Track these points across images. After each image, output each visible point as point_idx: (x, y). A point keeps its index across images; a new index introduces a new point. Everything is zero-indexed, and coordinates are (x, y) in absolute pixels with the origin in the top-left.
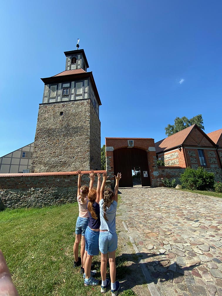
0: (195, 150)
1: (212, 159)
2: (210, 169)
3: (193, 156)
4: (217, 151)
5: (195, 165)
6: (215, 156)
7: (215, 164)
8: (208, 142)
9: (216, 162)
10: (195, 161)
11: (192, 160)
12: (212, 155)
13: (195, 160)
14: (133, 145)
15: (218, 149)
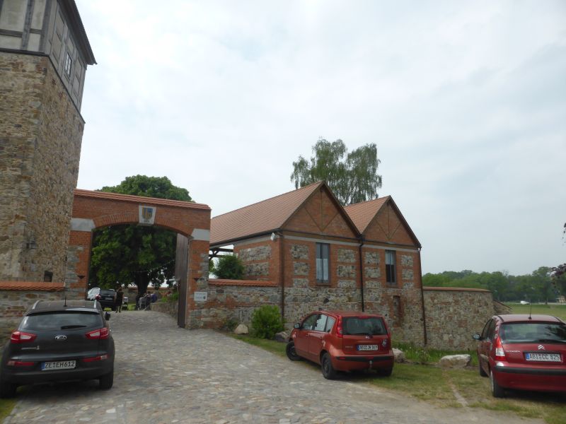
0: (309, 244)
1: (344, 267)
2: (336, 290)
3: (301, 258)
4: (360, 249)
5: (302, 280)
6: (353, 261)
7: (350, 278)
8: (344, 226)
9: (353, 276)
10: (305, 271)
11: (296, 268)
12: (347, 258)
13: (305, 267)
14: (152, 221)
15: (364, 246)
